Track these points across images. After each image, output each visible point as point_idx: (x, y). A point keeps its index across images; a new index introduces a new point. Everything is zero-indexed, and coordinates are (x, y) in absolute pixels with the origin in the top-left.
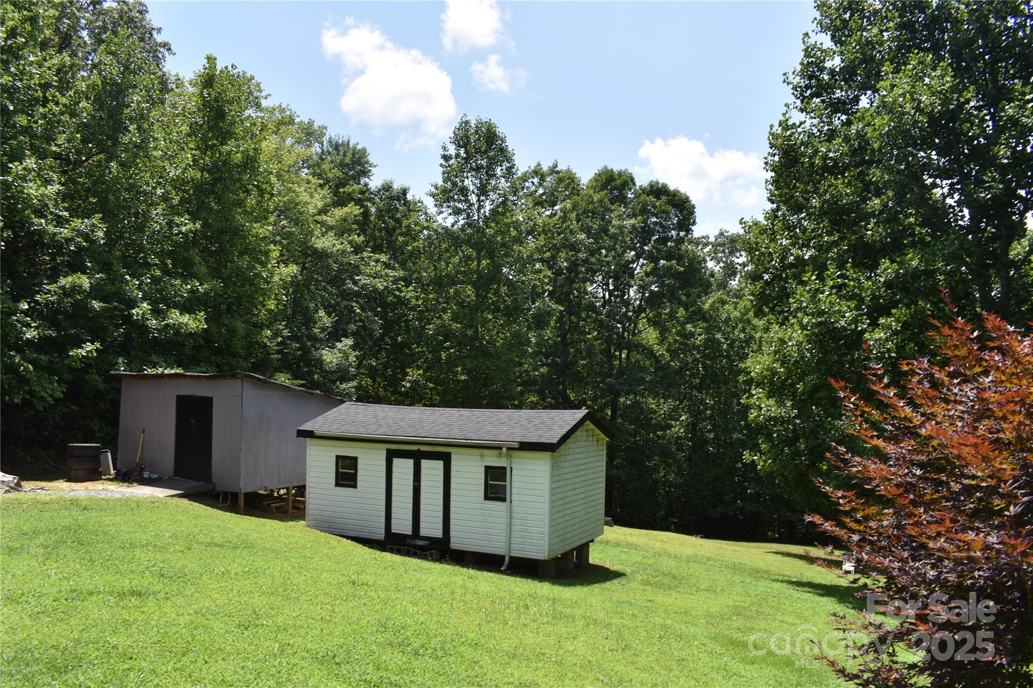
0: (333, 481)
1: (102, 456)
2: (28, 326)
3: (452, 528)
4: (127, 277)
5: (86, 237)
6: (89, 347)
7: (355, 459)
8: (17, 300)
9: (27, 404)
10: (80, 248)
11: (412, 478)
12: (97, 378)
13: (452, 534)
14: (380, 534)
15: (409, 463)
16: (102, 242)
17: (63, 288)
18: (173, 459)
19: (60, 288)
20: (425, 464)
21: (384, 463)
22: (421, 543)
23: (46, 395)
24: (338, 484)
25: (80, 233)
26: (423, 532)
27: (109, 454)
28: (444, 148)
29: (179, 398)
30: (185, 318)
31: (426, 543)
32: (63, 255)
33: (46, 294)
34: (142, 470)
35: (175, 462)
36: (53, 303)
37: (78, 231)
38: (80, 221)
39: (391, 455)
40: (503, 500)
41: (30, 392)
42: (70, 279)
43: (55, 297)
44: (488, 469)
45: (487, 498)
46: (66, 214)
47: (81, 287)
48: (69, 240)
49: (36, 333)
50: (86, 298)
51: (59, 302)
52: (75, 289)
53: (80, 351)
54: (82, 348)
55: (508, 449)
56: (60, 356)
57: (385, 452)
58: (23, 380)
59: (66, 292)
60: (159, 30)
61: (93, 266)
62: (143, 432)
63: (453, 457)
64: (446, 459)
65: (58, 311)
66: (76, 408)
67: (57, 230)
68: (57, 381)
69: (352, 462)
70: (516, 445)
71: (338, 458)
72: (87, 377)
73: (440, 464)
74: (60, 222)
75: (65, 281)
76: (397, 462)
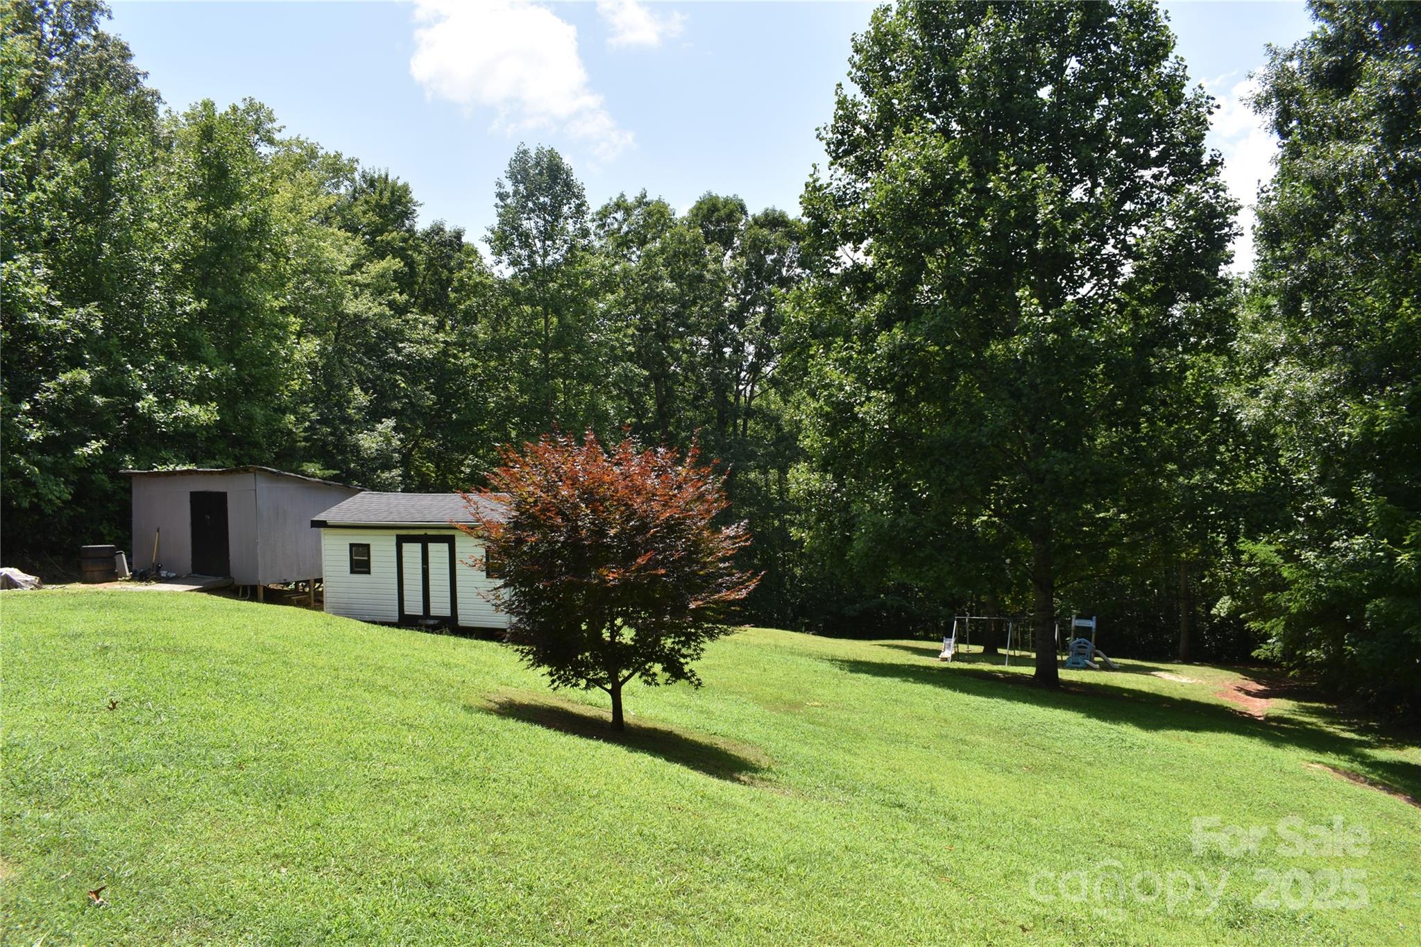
0: (348, 569)
1: (117, 558)
2: (31, 426)
3: (459, 606)
4: (129, 366)
5: (83, 328)
6: (94, 445)
7: (367, 546)
8: (17, 400)
9: (35, 508)
10: (77, 341)
11: (420, 561)
12: (103, 477)
13: (459, 612)
14: (396, 618)
15: (418, 547)
16: (100, 332)
17: (63, 385)
18: (190, 557)
19: (59, 384)
20: (432, 547)
21: (394, 548)
22: (432, 622)
23: (54, 498)
24: (352, 572)
25: (75, 324)
26: (433, 612)
27: (124, 556)
28: (500, 185)
29: (192, 494)
30: (196, 410)
31: (436, 622)
32: (59, 348)
33: (45, 392)
34: (159, 569)
35: (193, 559)
36: (53, 401)
37: (73, 321)
38: (75, 310)
39: (401, 540)
41: (37, 495)
42: (69, 375)
43: (55, 395)
45: (488, 576)
46: (59, 303)
47: (82, 382)
48: (64, 333)
49: (39, 434)
50: (87, 393)
51: (60, 398)
52: (76, 385)
53: (85, 449)
54: (87, 446)
56: (64, 456)
57: (394, 538)
58: (29, 483)
59: (65, 389)
60: (146, 75)
61: (91, 357)
62: (158, 531)
63: (457, 539)
64: (450, 541)
65: (59, 409)
66: (83, 510)
67: (52, 322)
68: (64, 483)
69: (366, 549)
71: (352, 545)
72: (93, 478)
73: (445, 547)
74: (53, 312)
75: (64, 378)
76: (407, 547)
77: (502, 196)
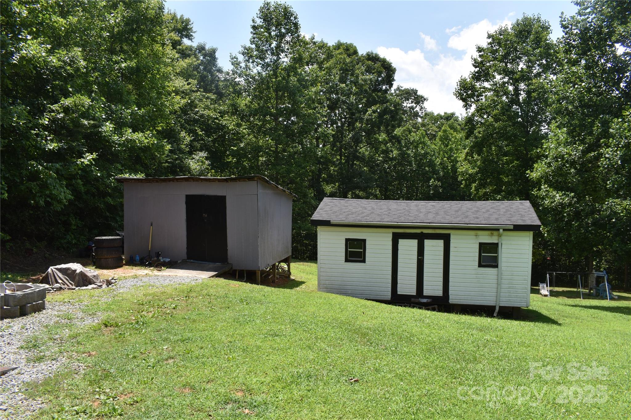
0: (343, 258)
3: (451, 288)
6: (88, 156)
7: (364, 241)
9: (48, 206)
11: (416, 253)
13: (451, 292)
14: (388, 295)
15: (414, 243)
16: (84, 70)
18: (185, 245)
19: (62, 107)
20: (428, 243)
21: (390, 243)
22: (425, 300)
24: (347, 260)
25: (65, 63)
26: (426, 293)
28: (253, 21)
29: (188, 197)
31: (429, 300)
34: (158, 255)
35: (188, 248)
36: (58, 120)
38: (63, 53)
39: (396, 238)
40: (497, 266)
44: (481, 245)
45: (480, 265)
47: (80, 106)
48: (59, 68)
49: (55, 144)
51: (62, 118)
53: (83, 160)
54: (83, 157)
55: (504, 230)
57: (391, 235)
62: (152, 225)
63: (452, 237)
64: (446, 239)
69: (362, 243)
70: (512, 227)
71: (347, 240)
73: (441, 243)
76: (402, 243)
77: (254, 27)
